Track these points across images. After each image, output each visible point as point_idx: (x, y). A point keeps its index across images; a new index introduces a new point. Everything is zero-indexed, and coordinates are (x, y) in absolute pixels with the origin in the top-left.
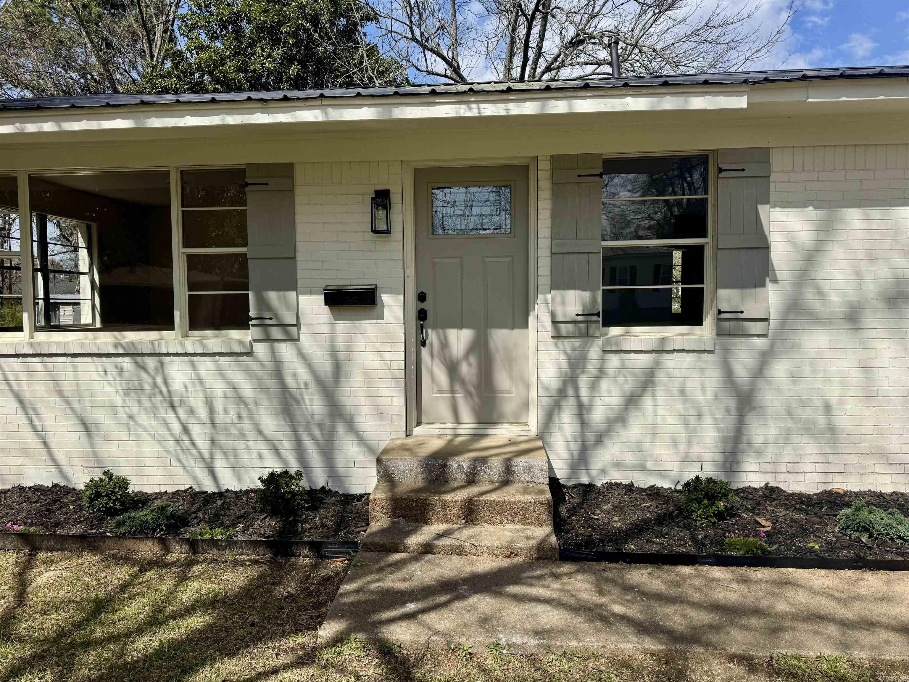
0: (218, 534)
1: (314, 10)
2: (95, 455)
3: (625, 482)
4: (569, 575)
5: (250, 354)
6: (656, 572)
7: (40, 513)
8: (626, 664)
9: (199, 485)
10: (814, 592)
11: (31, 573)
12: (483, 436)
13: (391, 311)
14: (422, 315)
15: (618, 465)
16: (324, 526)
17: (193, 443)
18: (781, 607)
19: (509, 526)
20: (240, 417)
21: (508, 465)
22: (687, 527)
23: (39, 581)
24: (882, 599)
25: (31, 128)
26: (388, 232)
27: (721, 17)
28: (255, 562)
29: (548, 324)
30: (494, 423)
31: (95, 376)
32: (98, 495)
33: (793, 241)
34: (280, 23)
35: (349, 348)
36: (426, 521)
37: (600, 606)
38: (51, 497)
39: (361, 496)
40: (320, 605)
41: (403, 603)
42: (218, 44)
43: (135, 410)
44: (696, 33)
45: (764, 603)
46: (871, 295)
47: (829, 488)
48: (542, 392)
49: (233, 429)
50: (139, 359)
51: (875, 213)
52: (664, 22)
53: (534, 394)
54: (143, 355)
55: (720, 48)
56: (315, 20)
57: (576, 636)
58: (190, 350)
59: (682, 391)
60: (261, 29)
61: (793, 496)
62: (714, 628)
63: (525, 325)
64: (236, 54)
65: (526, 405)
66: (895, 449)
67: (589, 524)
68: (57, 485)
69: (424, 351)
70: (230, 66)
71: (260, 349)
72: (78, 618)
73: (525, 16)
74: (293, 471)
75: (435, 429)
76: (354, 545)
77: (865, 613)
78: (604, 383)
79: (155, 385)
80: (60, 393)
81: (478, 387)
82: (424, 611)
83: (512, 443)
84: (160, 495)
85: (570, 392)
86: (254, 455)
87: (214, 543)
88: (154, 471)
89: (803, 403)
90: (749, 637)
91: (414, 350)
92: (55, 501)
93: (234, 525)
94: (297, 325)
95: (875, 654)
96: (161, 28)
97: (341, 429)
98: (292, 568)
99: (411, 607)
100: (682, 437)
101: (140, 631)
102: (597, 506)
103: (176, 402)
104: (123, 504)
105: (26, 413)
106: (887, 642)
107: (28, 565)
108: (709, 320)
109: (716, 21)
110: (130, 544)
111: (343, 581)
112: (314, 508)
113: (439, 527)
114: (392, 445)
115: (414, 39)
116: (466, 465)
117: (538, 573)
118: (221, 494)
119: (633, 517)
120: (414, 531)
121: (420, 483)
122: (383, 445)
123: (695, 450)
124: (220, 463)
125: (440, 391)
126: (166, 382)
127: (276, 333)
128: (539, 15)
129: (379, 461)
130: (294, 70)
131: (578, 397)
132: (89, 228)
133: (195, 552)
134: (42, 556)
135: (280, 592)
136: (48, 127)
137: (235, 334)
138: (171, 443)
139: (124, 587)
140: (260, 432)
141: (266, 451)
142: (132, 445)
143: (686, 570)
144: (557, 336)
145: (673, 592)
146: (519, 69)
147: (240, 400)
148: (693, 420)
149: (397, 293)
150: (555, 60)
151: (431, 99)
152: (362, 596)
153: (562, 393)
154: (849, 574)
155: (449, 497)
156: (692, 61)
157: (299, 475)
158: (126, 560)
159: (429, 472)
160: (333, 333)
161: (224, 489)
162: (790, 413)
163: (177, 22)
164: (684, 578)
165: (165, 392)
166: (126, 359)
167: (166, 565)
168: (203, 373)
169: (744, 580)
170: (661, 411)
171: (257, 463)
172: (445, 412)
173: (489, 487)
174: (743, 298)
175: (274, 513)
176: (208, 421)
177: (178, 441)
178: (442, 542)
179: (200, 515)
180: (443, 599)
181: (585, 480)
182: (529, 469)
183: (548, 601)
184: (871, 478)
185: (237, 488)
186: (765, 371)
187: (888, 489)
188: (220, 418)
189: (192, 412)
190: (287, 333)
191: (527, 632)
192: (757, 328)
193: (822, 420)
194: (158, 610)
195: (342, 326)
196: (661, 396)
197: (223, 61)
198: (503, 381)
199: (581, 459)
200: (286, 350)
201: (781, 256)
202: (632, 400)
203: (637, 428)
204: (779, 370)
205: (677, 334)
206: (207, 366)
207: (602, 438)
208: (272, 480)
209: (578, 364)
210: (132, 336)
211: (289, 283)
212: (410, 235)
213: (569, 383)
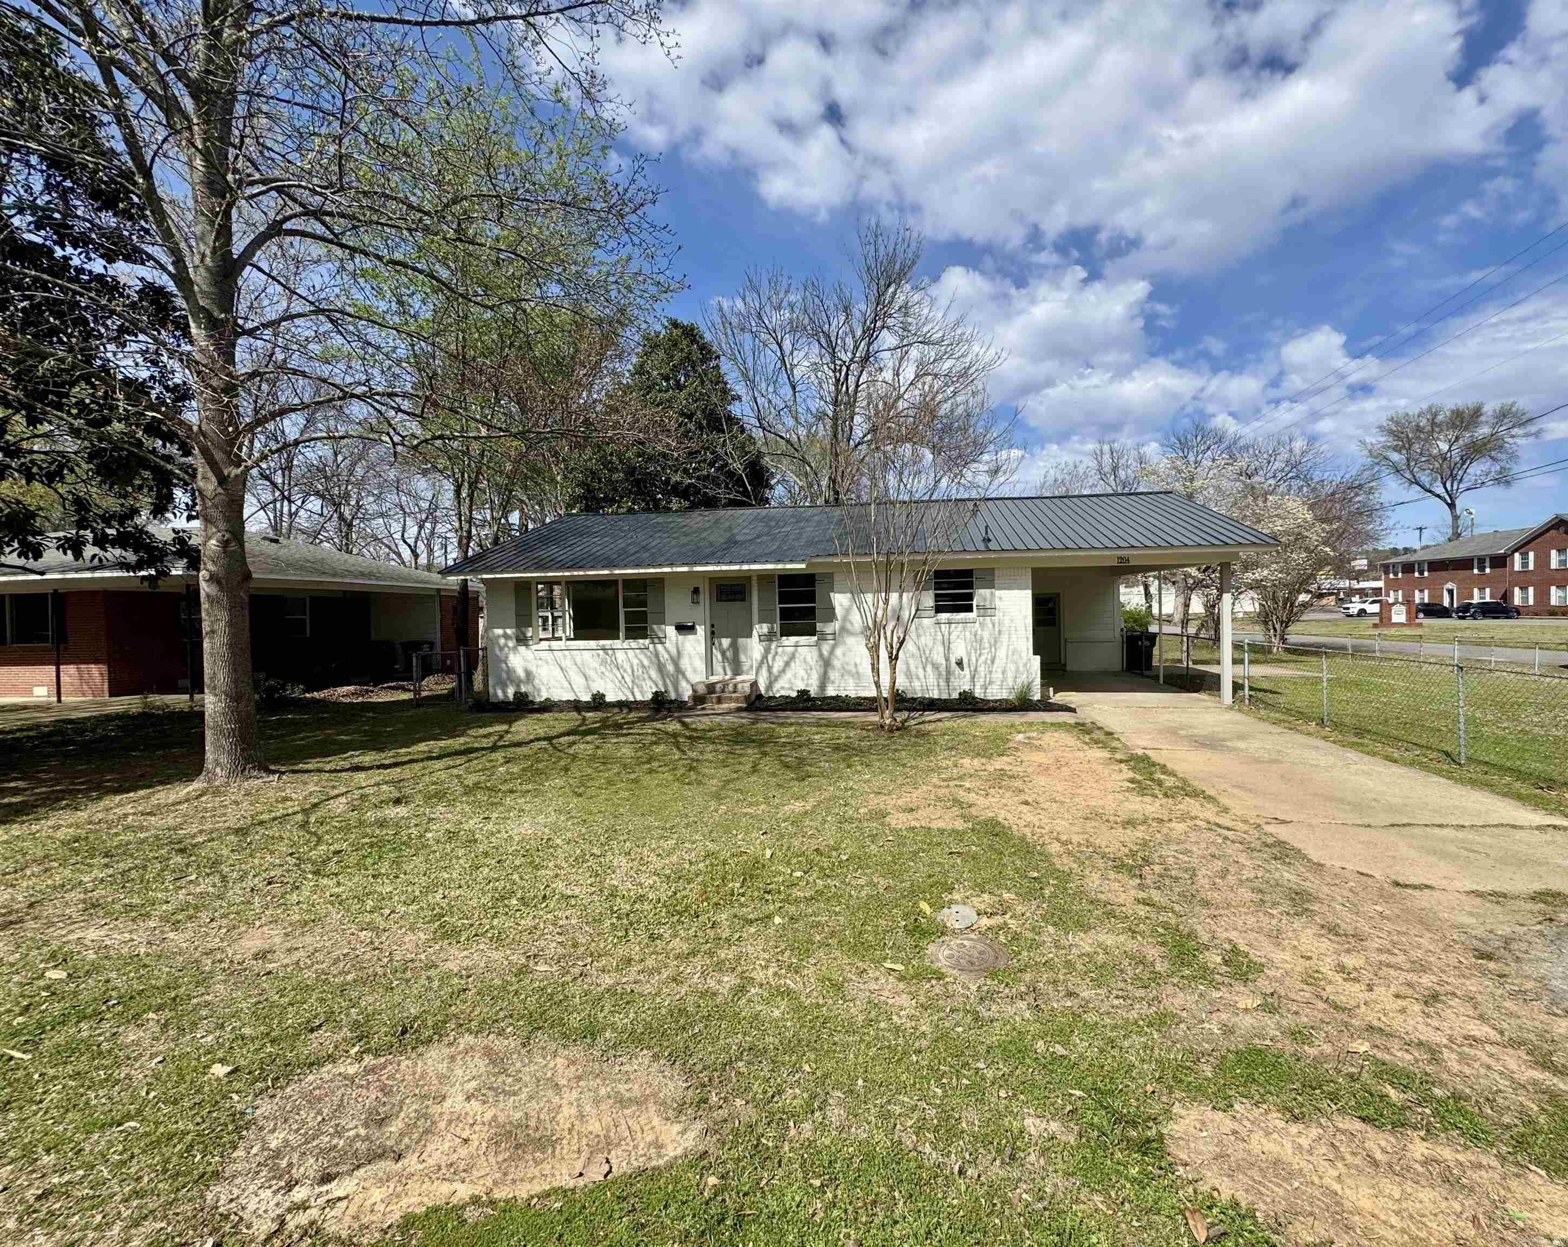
2: (590, 687)
3: (786, 695)
5: (647, 648)
9: (627, 698)
12: (732, 678)
13: (700, 631)
14: (713, 633)
15: (782, 688)
17: (626, 682)
20: (643, 673)
21: (738, 686)
26: (698, 603)
29: (758, 636)
30: (739, 674)
31: (590, 658)
32: (595, 701)
33: (842, 605)
35: (685, 646)
36: (705, 702)
39: (685, 699)
43: (605, 671)
48: (755, 662)
49: (641, 677)
50: (606, 651)
53: (753, 662)
54: (607, 649)
58: (625, 647)
59: (805, 660)
63: (750, 637)
65: (750, 667)
69: (713, 647)
71: (651, 646)
74: (663, 692)
75: (714, 676)
78: (777, 658)
79: (612, 661)
80: (576, 665)
81: (733, 660)
85: (765, 661)
86: (649, 686)
88: (613, 693)
89: (847, 664)
91: (709, 647)
94: (665, 637)
97: (679, 675)
100: (805, 675)
102: (771, 701)
103: (620, 667)
104: (604, 704)
105: (563, 673)
108: (816, 634)
112: (668, 703)
113: (709, 703)
114: (698, 682)
116: (722, 687)
120: (701, 704)
121: (705, 693)
122: (695, 682)
124: (636, 690)
125: (719, 662)
126: (616, 660)
127: (656, 641)
129: (692, 686)
131: (768, 663)
137: (641, 641)
138: (618, 683)
140: (651, 678)
141: (652, 685)
142: (604, 683)
144: (761, 641)
147: (643, 666)
148: (809, 670)
149: (702, 625)
153: (762, 662)
155: (713, 696)
157: (665, 693)
159: (709, 689)
160: (678, 640)
161: (637, 699)
162: (843, 667)
165: (615, 663)
168: (630, 656)
170: (797, 668)
171: (649, 689)
172: (721, 671)
173: (727, 693)
174: (827, 626)
175: (656, 706)
176: (631, 674)
177: (621, 682)
181: (772, 694)
185: (642, 699)
186: (834, 653)
188: (636, 673)
189: (625, 671)
190: (661, 640)
192: (831, 636)
193: (853, 669)
195: (680, 637)
196: (797, 662)
198: (743, 658)
199: (769, 687)
200: (659, 647)
201: (839, 611)
202: (787, 664)
203: (789, 675)
204: (839, 652)
205: (803, 640)
206: (630, 653)
207: (776, 680)
208: (656, 694)
209: (767, 651)
210: (602, 642)
211: (663, 622)
212: (707, 603)
213: (765, 657)
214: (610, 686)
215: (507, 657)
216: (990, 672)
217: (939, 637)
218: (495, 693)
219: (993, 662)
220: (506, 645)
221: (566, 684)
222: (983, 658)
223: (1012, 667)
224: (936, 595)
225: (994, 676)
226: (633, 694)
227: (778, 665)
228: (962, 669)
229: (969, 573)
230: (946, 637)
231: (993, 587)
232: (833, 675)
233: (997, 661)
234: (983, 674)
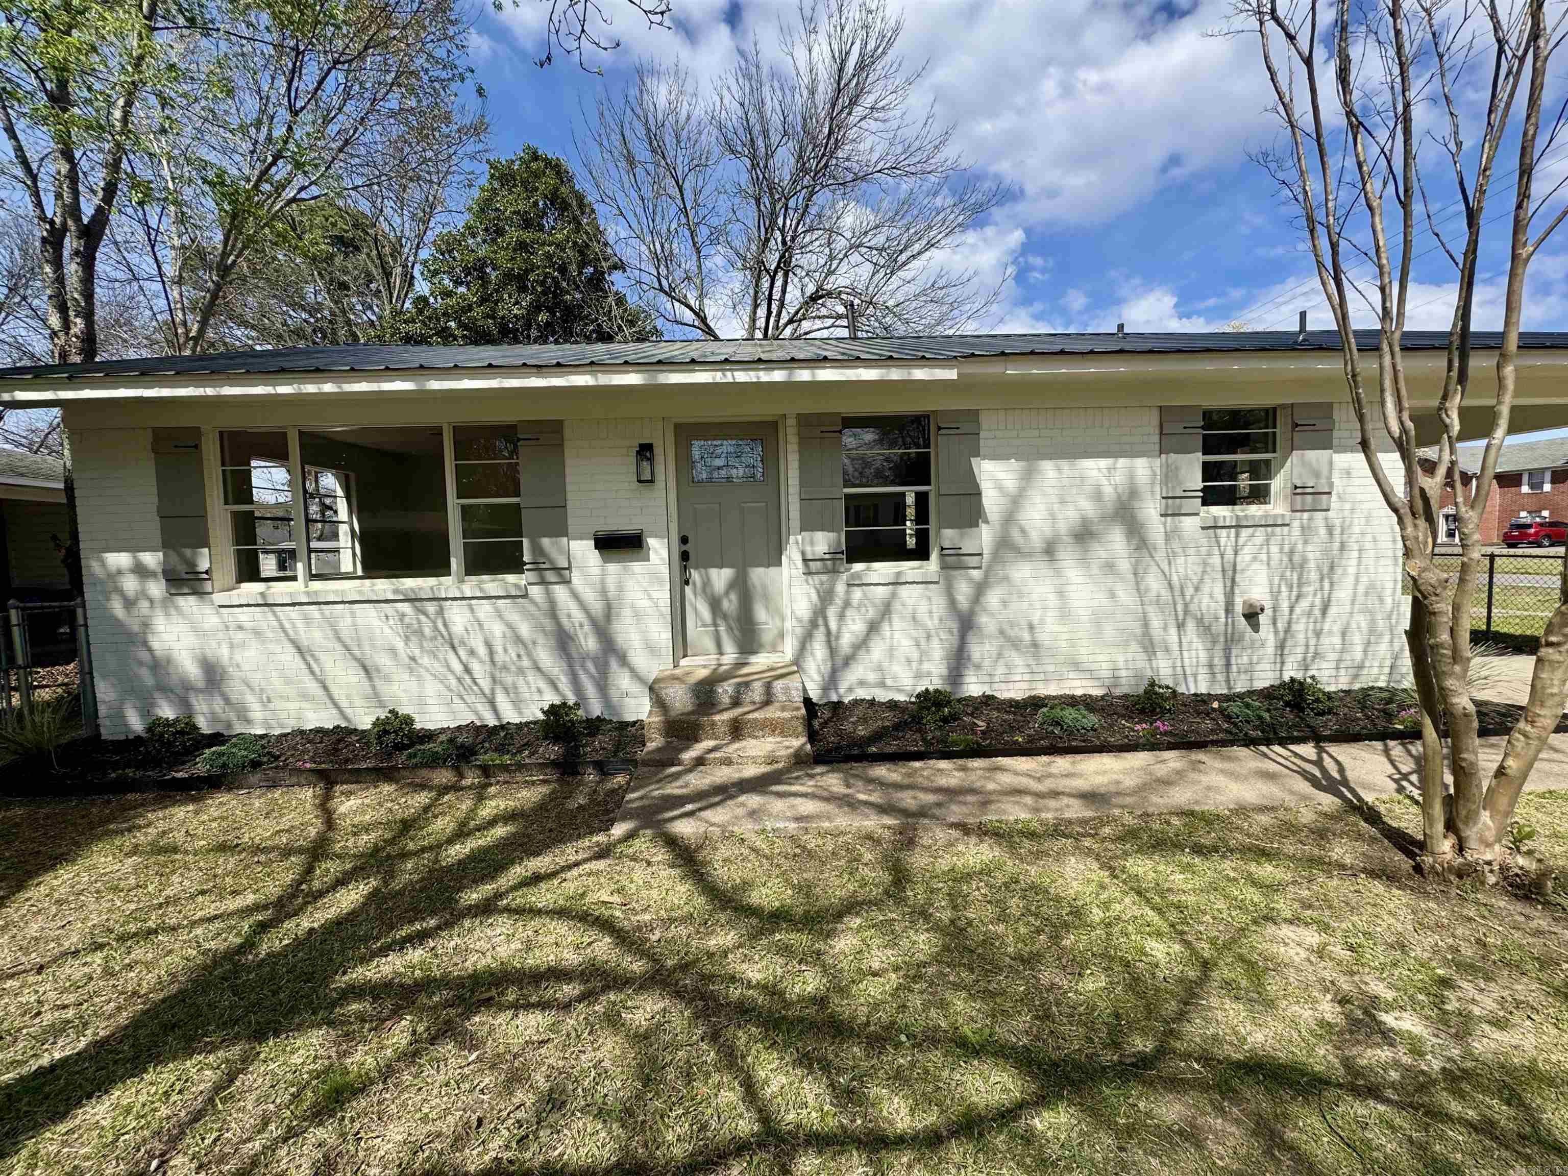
0: (507, 759)
1: (561, 258)
2: (376, 695)
3: (868, 698)
4: (822, 774)
5: (525, 596)
6: (893, 767)
7: (327, 753)
8: (869, 837)
9: (480, 719)
10: (1016, 773)
11: (332, 804)
12: (747, 664)
13: (656, 552)
14: (685, 556)
15: (862, 683)
16: (604, 749)
17: (474, 681)
18: (991, 786)
19: (770, 739)
20: (519, 656)
21: (768, 687)
22: (919, 731)
23: (342, 809)
24: (1067, 776)
25: (311, 388)
26: (652, 481)
27: (944, 279)
28: (544, 782)
29: (800, 563)
30: (754, 653)
31: (376, 622)
32: (386, 732)
33: (1000, 488)
34: (527, 272)
35: (620, 588)
36: (697, 740)
37: (848, 796)
38: (334, 737)
39: (635, 723)
40: (607, 812)
41: (683, 805)
42: (462, 289)
43: (417, 652)
44: (924, 293)
45: (978, 784)
46: (1063, 531)
47: (1033, 693)
48: (795, 623)
49: (513, 668)
50: (418, 604)
51: (1064, 464)
52: (895, 281)
53: (788, 625)
54: (421, 600)
55: (945, 308)
56: (563, 270)
57: (829, 819)
58: (468, 594)
59: (914, 618)
60: (509, 277)
61: (1004, 702)
62: (939, 805)
63: (779, 564)
64: (483, 300)
65: (781, 635)
66: (1085, 658)
67: (839, 734)
68: (338, 727)
69: (688, 590)
70: (477, 312)
71: (536, 591)
72: (388, 835)
73: (767, 271)
74: (571, 703)
75: (700, 660)
76: (635, 763)
77: (1053, 786)
78: (849, 613)
79: (436, 629)
80: (339, 639)
81: (739, 620)
82: (700, 809)
83: (772, 669)
84: (443, 730)
85: (820, 622)
86: (534, 689)
87: (505, 768)
88: (436, 708)
89: (1012, 625)
90: (965, 809)
91: (678, 589)
92: (339, 741)
93: (520, 751)
94: (569, 568)
95: (1057, 815)
96: (399, 270)
97: (614, 664)
98: (580, 783)
99: (689, 807)
100: (915, 655)
101: (450, 841)
102: (846, 719)
103: (456, 642)
104: (410, 738)
105: (304, 659)
106: (1068, 806)
107: (327, 797)
108: (934, 556)
109: (940, 284)
110: (424, 772)
111: (626, 791)
112: (593, 734)
113: (710, 743)
114: (662, 675)
115: (661, 289)
116: (730, 690)
117: (795, 774)
118: (502, 727)
119: (875, 725)
120: (687, 748)
121: (690, 708)
122: (652, 677)
123: (926, 666)
124: (500, 698)
125: (704, 625)
126: (445, 625)
127: (551, 576)
128: (780, 274)
129: (651, 689)
130: (543, 317)
131: (826, 625)
132: (347, 477)
133: (487, 777)
134: (338, 788)
135: (572, 805)
136: (328, 387)
137: (511, 578)
138: (453, 682)
139: (426, 809)
140: (538, 669)
141: (542, 685)
142: (413, 685)
143: (917, 764)
144: (808, 573)
145: (906, 781)
146: (763, 320)
147: (518, 640)
148: (923, 642)
149: (662, 537)
150: (797, 313)
151: (691, 367)
152: (646, 802)
153: (814, 624)
154: (1044, 759)
155: (717, 718)
156: (921, 318)
157: (577, 705)
158: (423, 787)
159: (698, 697)
160: (604, 573)
161: (505, 721)
162: (1002, 632)
163: (418, 267)
164: (916, 770)
165: (445, 633)
166: (406, 604)
167: (462, 789)
168: (481, 615)
169: (964, 769)
170: (897, 635)
171: (536, 697)
172: (710, 644)
173: (751, 708)
174: (962, 536)
175: (556, 740)
176: (487, 659)
177: (459, 680)
178: (712, 756)
179: (487, 745)
180: (717, 799)
181: (834, 698)
182: (787, 690)
183: (804, 795)
184: (1067, 684)
185: (517, 721)
186: (982, 599)
187: (1079, 692)
188: (500, 657)
189: (472, 653)
190: (561, 576)
191: (788, 819)
192: (974, 560)
193: (1027, 636)
194: (463, 824)
195: (613, 568)
196: (897, 623)
197: (470, 308)
198: (761, 614)
199: (831, 681)
200: (560, 591)
201: (991, 500)
202: (873, 628)
203: (877, 651)
204: (993, 598)
205: (908, 568)
206: (484, 609)
207: (848, 661)
208: (553, 711)
209: (826, 597)
210: (409, 583)
211: (560, 530)
212: (672, 484)
213: (819, 614)
214: (432, 688)
215: (146, 625)
216: (1318, 634)
217: (1216, 560)
218: (120, 716)
219: (1324, 611)
220: (143, 594)
221: (313, 687)
222: (1304, 604)
223: (1362, 621)
224: (1206, 466)
225: (1325, 640)
226: (492, 704)
227: (854, 627)
228: (1256, 627)
229: (1269, 415)
230: (1229, 556)
231: (1327, 445)
232: (978, 650)
233: (1333, 611)
234: (1301, 637)
